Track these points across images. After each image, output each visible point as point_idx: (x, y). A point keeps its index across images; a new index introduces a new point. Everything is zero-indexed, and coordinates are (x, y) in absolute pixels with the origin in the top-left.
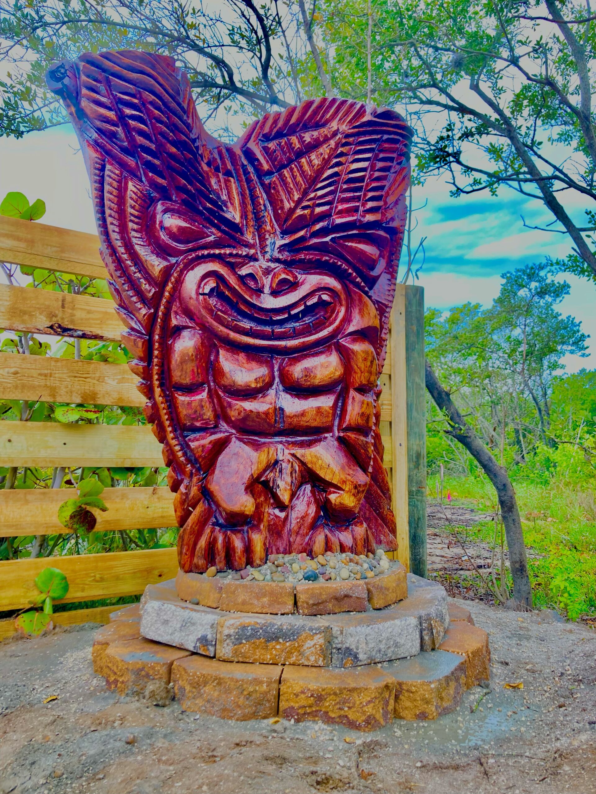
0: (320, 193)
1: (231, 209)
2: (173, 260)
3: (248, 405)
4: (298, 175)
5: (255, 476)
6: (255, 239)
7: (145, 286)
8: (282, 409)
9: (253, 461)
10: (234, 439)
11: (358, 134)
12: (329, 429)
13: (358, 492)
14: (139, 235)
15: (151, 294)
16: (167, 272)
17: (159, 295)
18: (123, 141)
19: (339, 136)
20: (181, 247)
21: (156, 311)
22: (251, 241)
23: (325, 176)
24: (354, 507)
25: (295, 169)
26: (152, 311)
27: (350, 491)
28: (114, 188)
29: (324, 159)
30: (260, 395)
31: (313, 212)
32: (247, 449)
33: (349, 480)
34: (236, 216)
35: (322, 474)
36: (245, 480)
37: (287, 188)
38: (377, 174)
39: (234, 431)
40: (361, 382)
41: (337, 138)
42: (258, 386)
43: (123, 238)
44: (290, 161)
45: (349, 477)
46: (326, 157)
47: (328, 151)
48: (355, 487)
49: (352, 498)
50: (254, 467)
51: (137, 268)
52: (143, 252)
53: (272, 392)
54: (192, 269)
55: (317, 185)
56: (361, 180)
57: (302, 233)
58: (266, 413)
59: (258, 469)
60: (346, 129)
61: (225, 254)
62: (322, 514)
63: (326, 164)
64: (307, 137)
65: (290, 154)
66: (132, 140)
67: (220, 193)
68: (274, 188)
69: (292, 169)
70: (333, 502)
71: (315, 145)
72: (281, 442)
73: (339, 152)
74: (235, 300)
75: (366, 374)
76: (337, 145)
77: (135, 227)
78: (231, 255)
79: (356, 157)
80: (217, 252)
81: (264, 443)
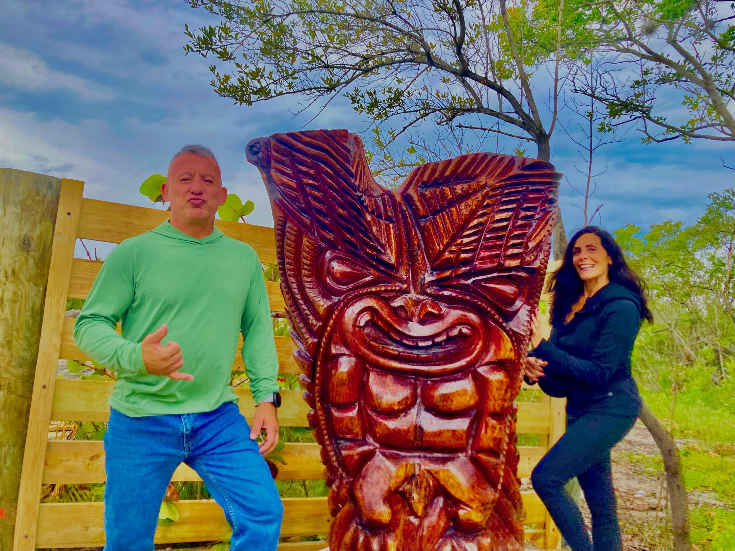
0: (466, 240)
1: (388, 251)
2: (336, 299)
3: (391, 424)
4: (448, 221)
5: (393, 489)
6: (409, 275)
7: (312, 320)
8: (421, 428)
9: (392, 475)
10: (378, 453)
11: (505, 187)
12: (463, 450)
13: (485, 509)
14: (309, 280)
15: (316, 328)
16: (330, 310)
17: (323, 329)
18: (302, 204)
19: (487, 189)
20: (343, 288)
21: (319, 342)
22: (405, 277)
23: (471, 225)
24: (481, 522)
25: (446, 217)
26: (316, 340)
27: (477, 508)
28: (292, 241)
29: (471, 209)
30: (403, 415)
31: (458, 255)
32: (388, 463)
33: (477, 499)
34: (392, 258)
35: (453, 492)
36: (384, 493)
37: (439, 231)
38: (520, 222)
39: (378, 445)
40: (495, 409)
41: (485, 191)
42: (401, 407)
43: (297, 281)
44: (443, 209)
45: (477, 496)
46: (474, 207)
47: (476, 203)
48: (483, 505)
49: (479, 515)
50: (393, 481)
51: (307, 306)
52: (312, 293)
53: (414, 411)
54: (352, 305)
55: (464, 232)
56: (505, 228)
57: (448, 273)
58: (407, 432)
59: (396, 483)
60: (493, 183)
61: (380, 291)
62: (452, 524)
63: (472, 215)
64: (459, 189)
65: (443, 201)
66: (308, 203)
67: (380, 238)
68: (427, 231)
69: (443, 216)
70: (461, 517)
71: (465, 196)
72: (419, 457)
73: (485, 204)
74: (386, 329)
75: (500, 402)
76: (484, 198)
77: (307, 273)
78: (386, 291)
79: (501, 208)
80: (374, 289)
81: (404, 457)
